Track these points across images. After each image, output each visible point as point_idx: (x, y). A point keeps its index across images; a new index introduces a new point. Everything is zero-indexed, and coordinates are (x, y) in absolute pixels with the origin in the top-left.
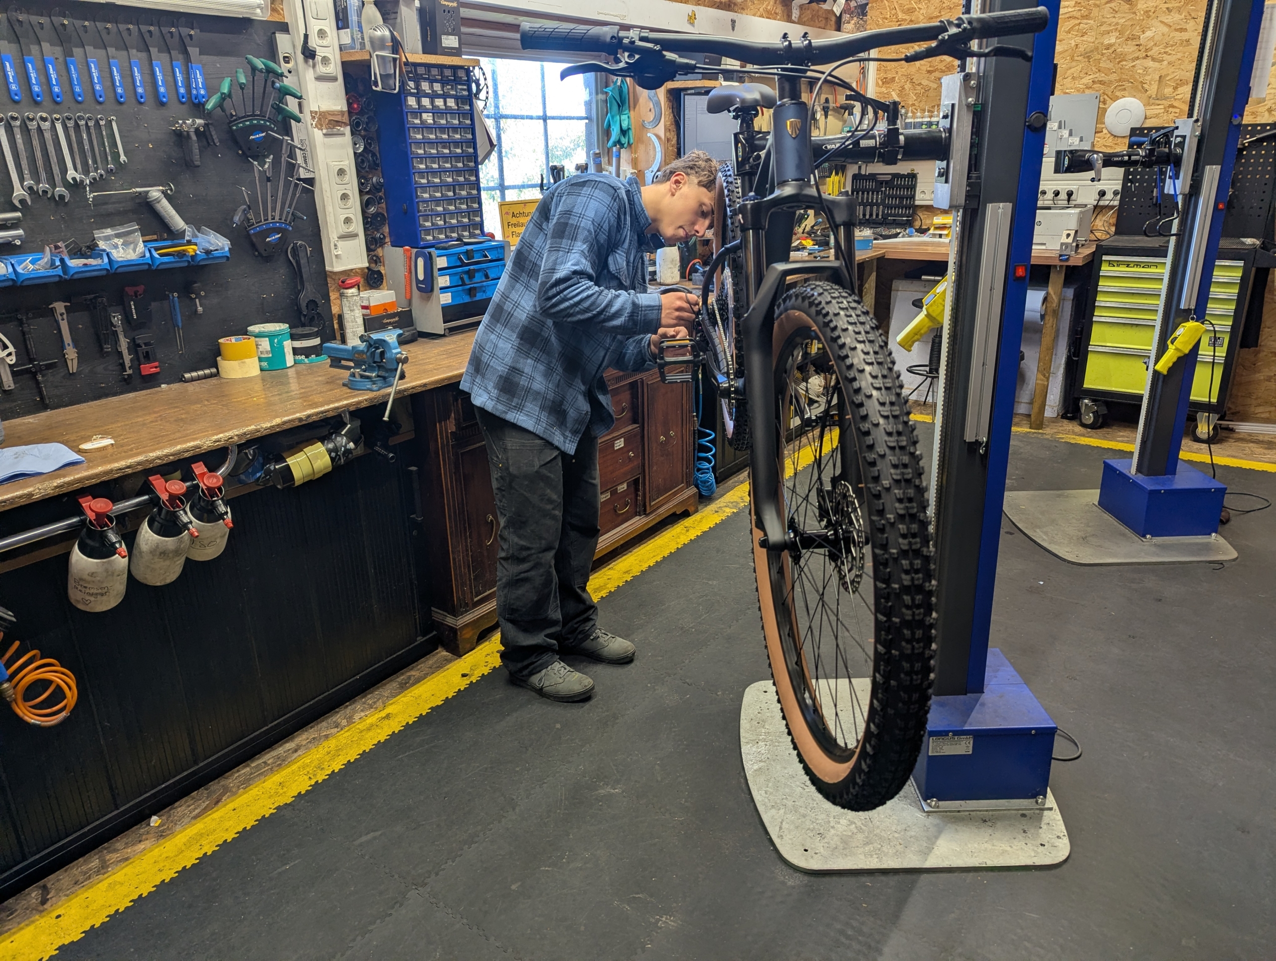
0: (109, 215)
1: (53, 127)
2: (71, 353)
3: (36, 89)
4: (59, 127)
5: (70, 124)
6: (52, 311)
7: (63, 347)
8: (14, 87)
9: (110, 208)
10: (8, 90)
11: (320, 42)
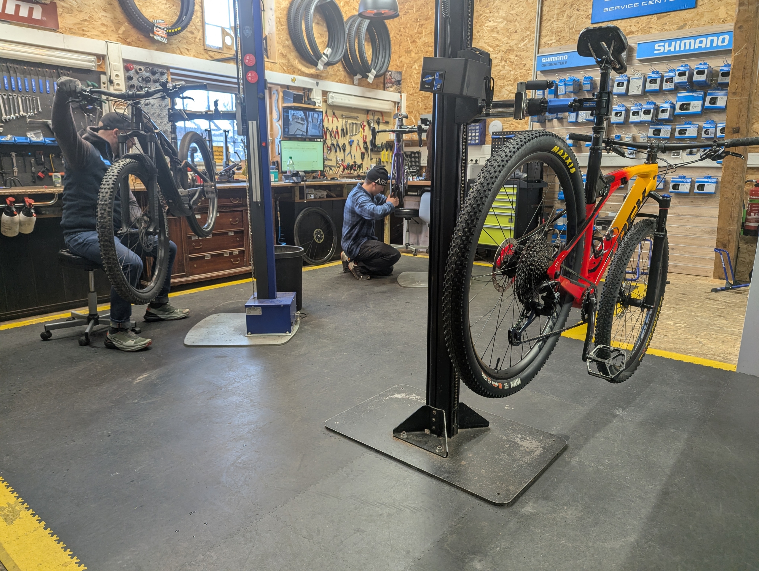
0: (33, 127)
1: (17, 98)
2: (16, 169)
3: (14, 87)
4: (19, 99)
5: (23, 98)
6: (11, 155)
7: (13, 167)
8: (6, 86)
9: (34, 125)
10: (5, 86)
11: (116, 78)
